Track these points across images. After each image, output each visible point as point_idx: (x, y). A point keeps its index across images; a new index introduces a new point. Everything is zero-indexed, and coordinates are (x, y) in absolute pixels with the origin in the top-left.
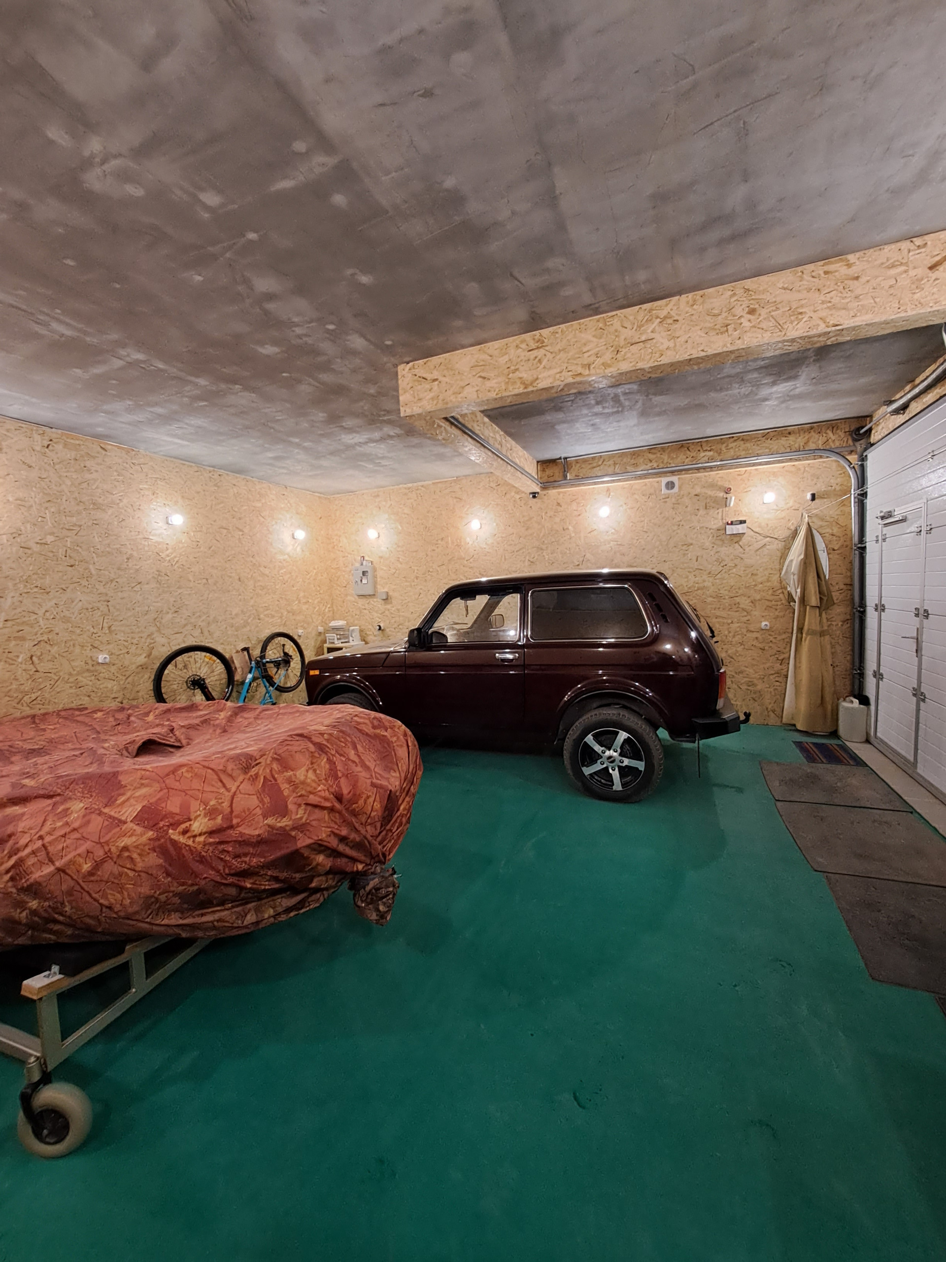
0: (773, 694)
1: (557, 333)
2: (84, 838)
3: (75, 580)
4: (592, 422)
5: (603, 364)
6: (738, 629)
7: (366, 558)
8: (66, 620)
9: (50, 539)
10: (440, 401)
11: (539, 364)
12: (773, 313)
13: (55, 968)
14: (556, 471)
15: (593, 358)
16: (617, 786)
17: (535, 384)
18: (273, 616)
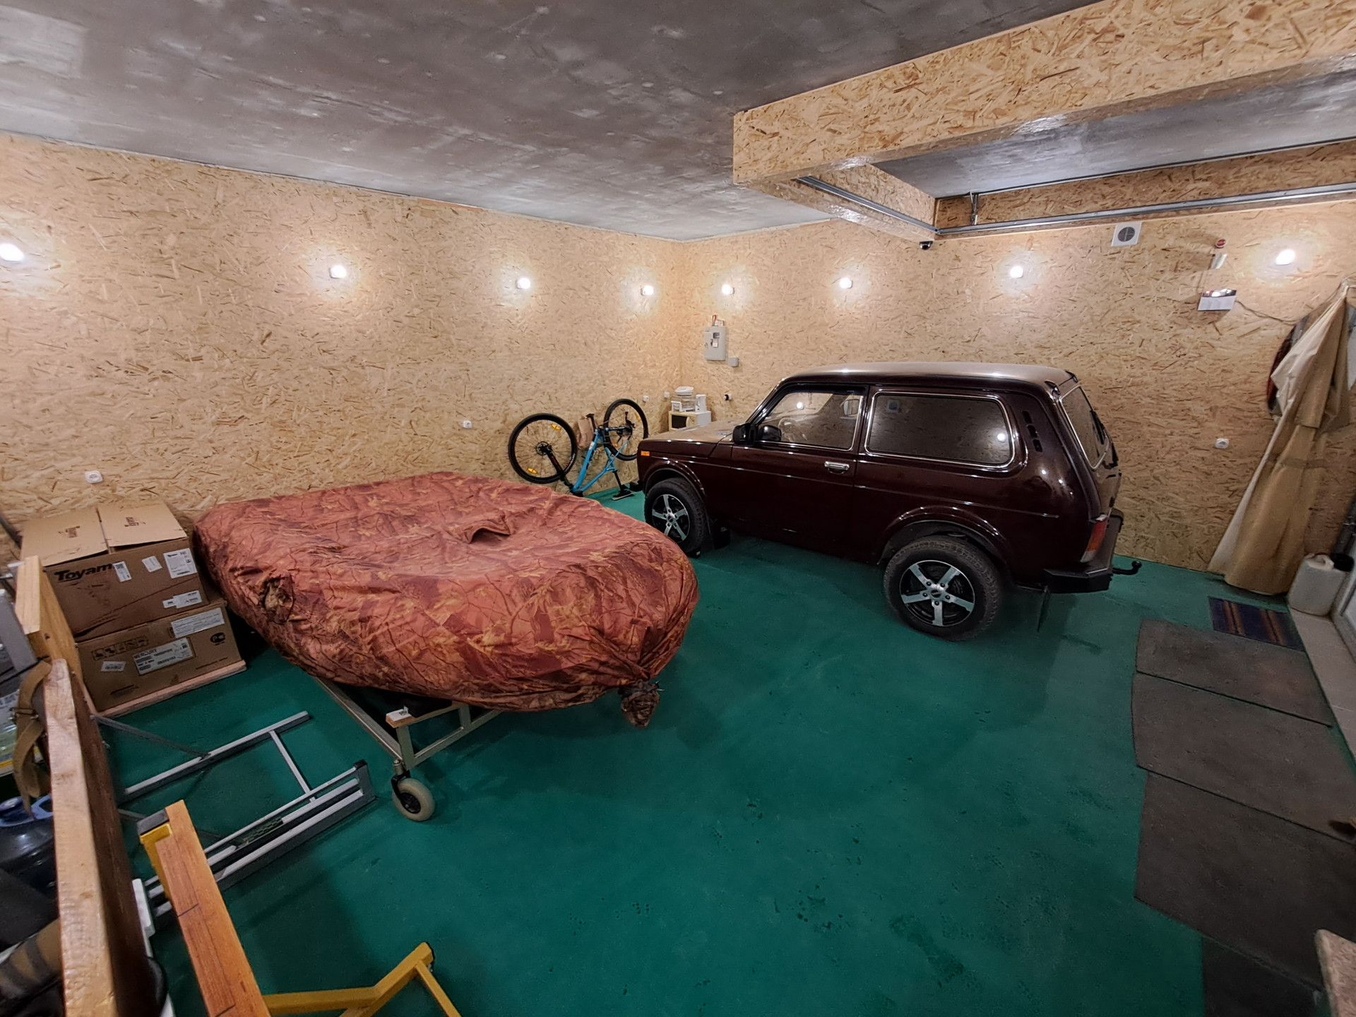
0: (1206, 532)
1: (937, 62)
2: (412, 631)
3: (440, 350)
4: (1010, 153)
5: (994, 111)
6: (1177, 444)
7: (719, 318)
8: (435, 389)
9: (416, 311)
10: (779, 164)
11: (906, 112)
12: (1294, 15)
13: (406, 709)
14: (960, 211)
15: (980, 103)
16: (938, 621)
17: (897, 141)
18: (619, 382)
